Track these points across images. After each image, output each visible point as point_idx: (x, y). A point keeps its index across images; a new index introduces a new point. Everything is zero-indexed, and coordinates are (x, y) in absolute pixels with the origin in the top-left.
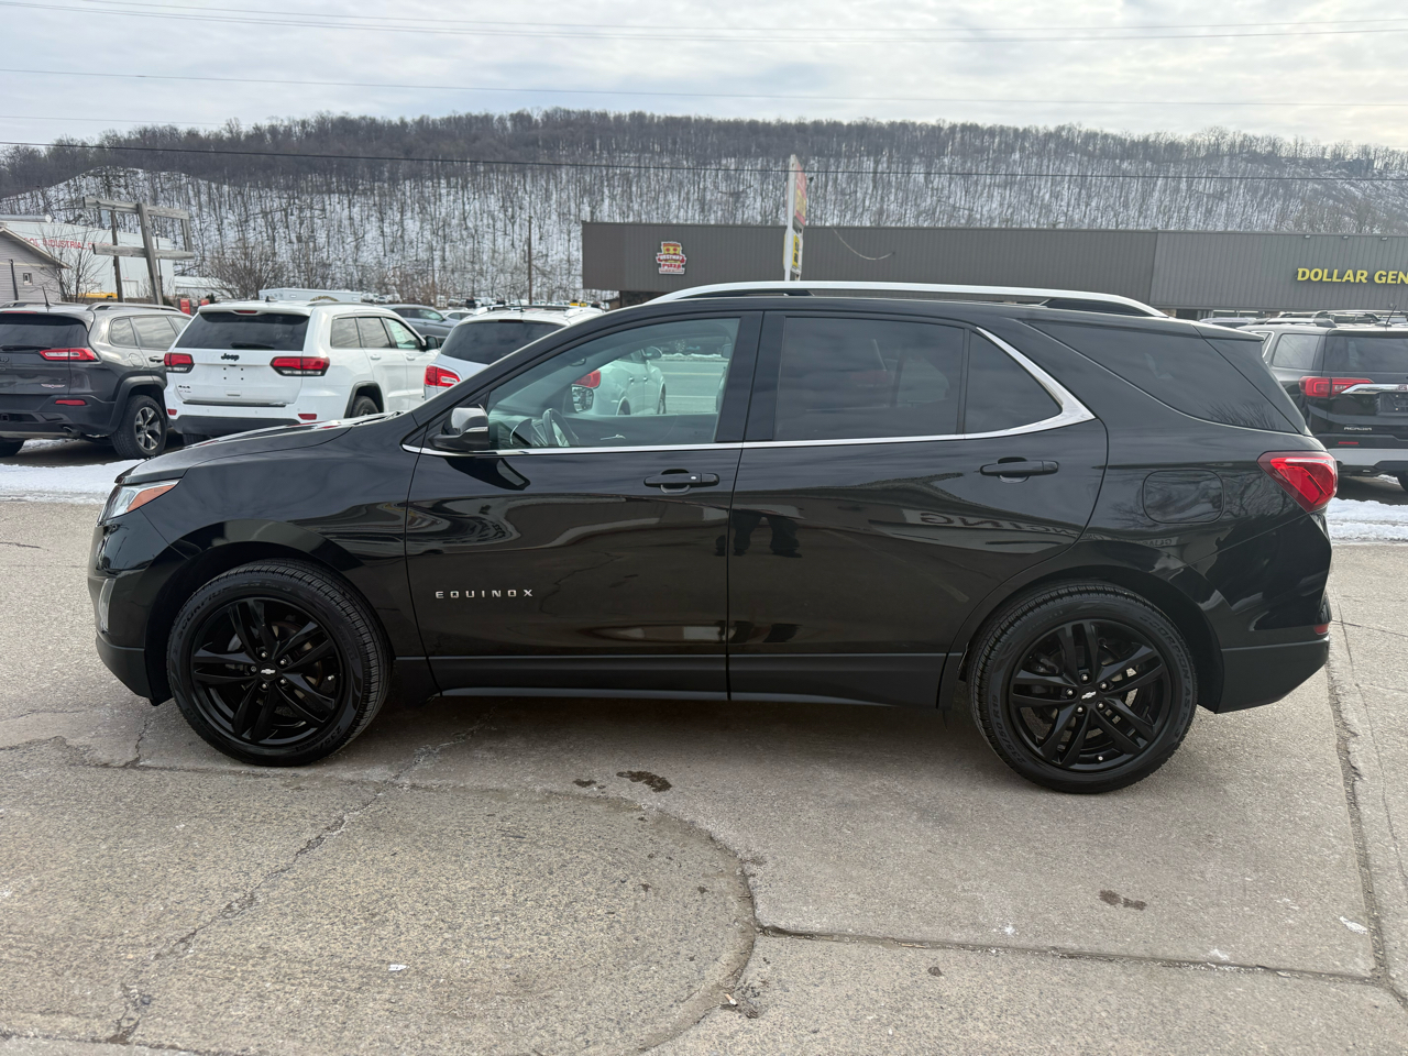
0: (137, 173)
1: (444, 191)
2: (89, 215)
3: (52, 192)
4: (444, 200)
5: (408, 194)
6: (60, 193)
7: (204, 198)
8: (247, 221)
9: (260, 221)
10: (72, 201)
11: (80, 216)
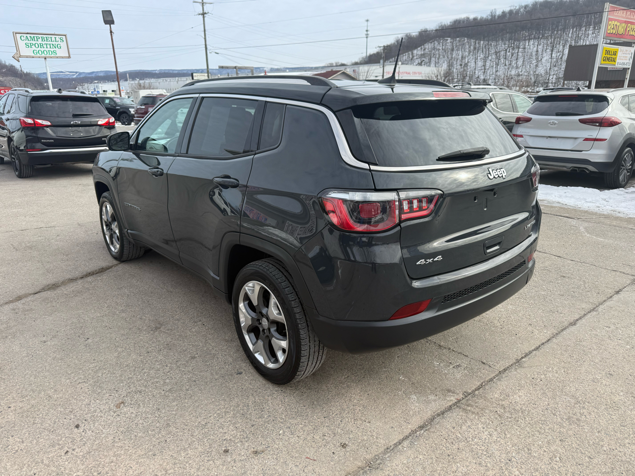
0: (447, 40)
1: (590, 32)
2: (427, 60)
3: (415, 52)
4: (590, 36)
5: (570, 35)
6: (417, 52)
7: (472, 47)
8: (488, 57)
9: (494, 57)
10: (421, 55)
11: (423, 60)
